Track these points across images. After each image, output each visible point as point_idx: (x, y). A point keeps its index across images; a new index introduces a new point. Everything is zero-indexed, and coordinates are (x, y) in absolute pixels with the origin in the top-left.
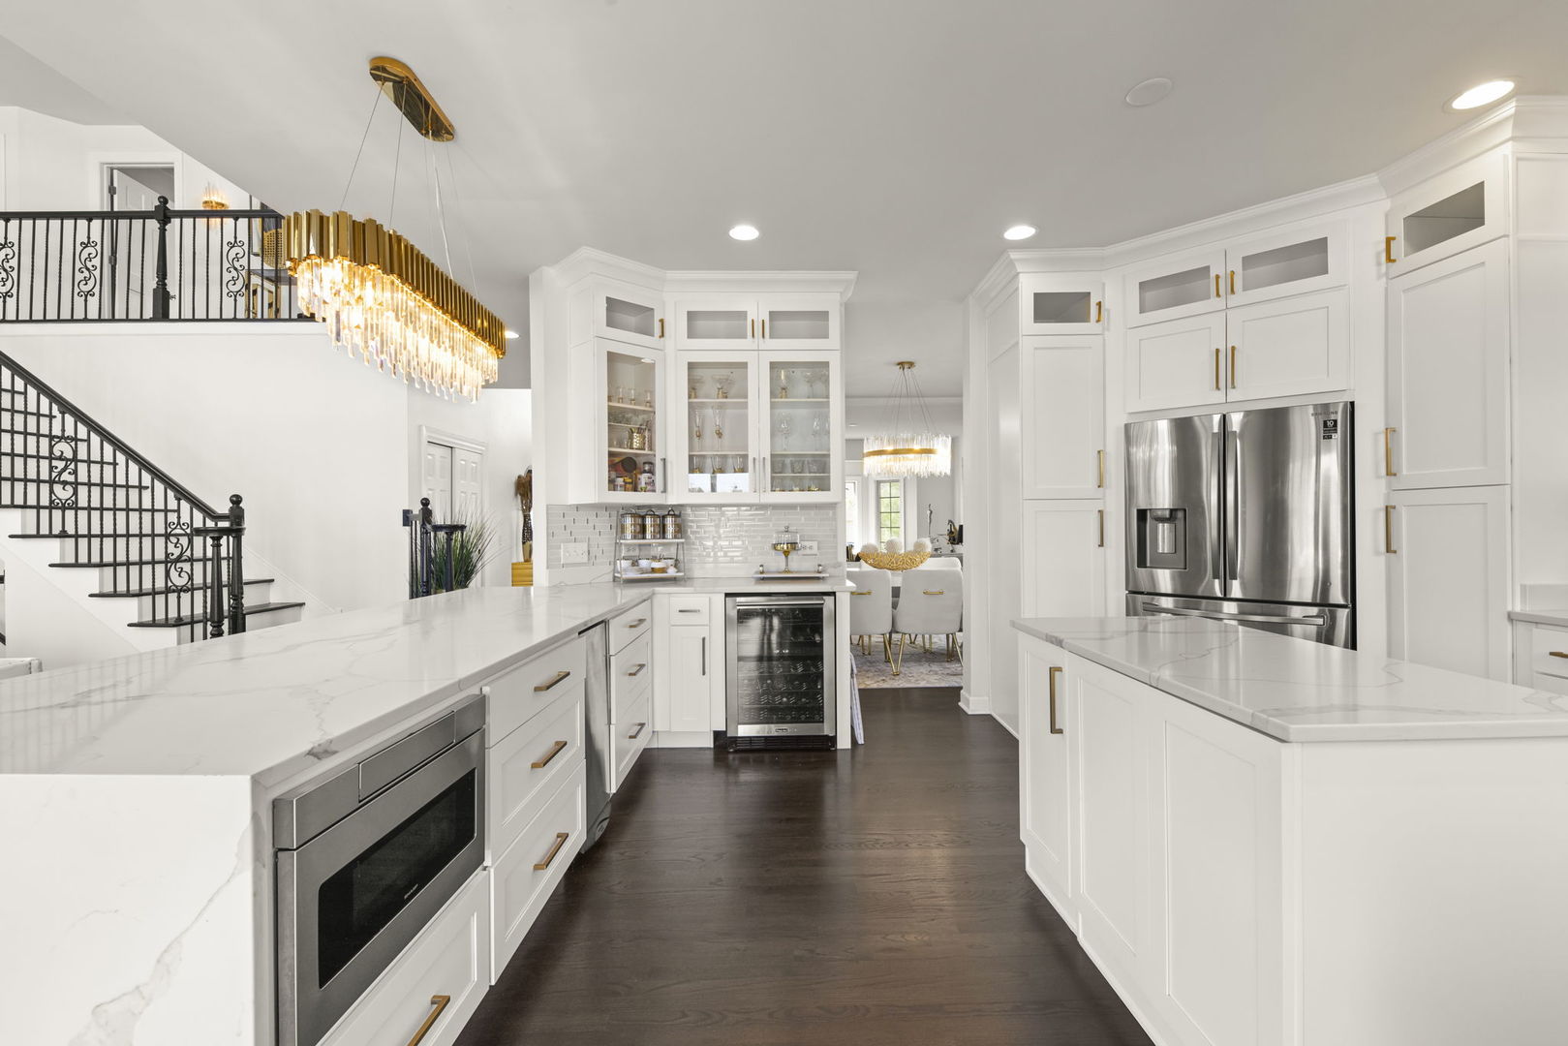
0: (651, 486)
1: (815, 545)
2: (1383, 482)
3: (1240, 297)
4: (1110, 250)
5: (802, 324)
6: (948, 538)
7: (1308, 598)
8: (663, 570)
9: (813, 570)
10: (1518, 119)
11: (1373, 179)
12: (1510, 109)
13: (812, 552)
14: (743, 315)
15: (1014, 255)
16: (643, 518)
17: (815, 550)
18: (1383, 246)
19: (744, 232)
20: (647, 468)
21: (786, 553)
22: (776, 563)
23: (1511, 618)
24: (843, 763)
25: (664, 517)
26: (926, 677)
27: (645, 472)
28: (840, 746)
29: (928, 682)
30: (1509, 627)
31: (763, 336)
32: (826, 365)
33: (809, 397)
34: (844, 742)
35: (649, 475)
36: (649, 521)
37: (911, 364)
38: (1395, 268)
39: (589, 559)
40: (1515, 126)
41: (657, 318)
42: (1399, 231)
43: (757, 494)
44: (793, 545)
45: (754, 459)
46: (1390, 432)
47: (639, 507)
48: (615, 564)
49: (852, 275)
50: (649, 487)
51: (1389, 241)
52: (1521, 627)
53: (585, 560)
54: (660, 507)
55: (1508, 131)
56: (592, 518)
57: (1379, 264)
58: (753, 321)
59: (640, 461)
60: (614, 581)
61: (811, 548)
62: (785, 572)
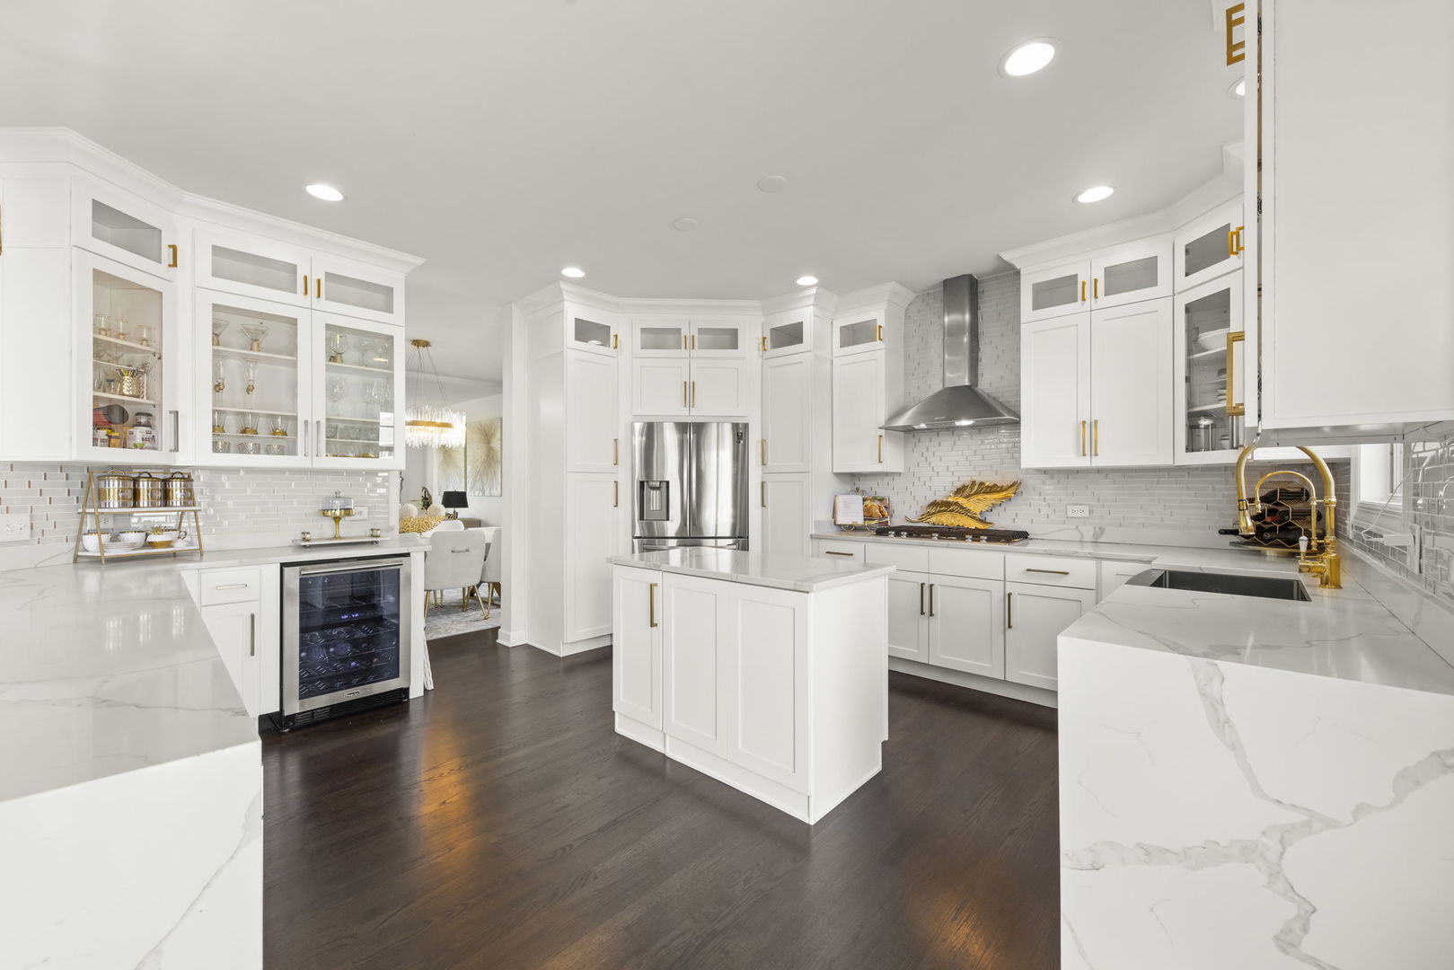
0: (151, 442)
1: (365, 510)
2: (760, 468)
3: (697, 352)
4: (624, 301)
5: (353, 291)
6: (422, 503)
7: (728, 534)
8: (168, 544)
9: (363, 534)
10: (816, 296)
11: (757, 303)
12: (814, 291)
13: (362, 517)
14: (293, 269)
15: (563, 286)
16: (136, 481)
17: (365, 516)
18: (761, 341)
19: (324, 192)
20: (143, 420)
21: (337, 519)
22: (323, 530)
23: (812, 537)
24: (416, 711)
25: (165, 481)
26: (453, 626)
27: (139, 424)
28: (412, 695)
29: (457, 630)
30: (810, 542)
31: (319, 296)
32: (390, 339)
33: (360, 365)
34: (416, 692)
35: (148, 429)
36: (144, 486)
37: (427, 344)
38: (768, 354)
39: (31, 536)
40: (815, 299)
41: (165, 243)
42: (768, 335)
43: (309, 459)
44: (348, 512)
45: (306, 422)
46: (763, 442)
47: (130, 468)
48: (79, 539)
49: (420, 261)
50: (147, 444)
51: (764, 339)
52: (815, 541)
53: (26, 535)
54: (166, 468)
55: (812, 301)
56: (38, 482)
57: (759, 350)
58: (306, 277)
59: (130, 410)
60: (75, 561)
61: (360, 513)
62: (335, 538)
